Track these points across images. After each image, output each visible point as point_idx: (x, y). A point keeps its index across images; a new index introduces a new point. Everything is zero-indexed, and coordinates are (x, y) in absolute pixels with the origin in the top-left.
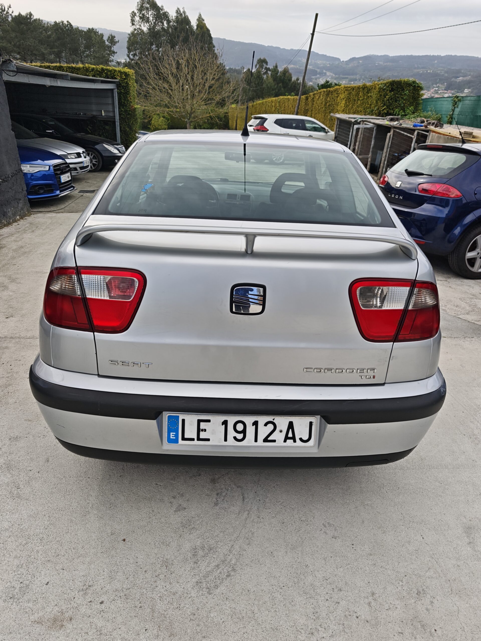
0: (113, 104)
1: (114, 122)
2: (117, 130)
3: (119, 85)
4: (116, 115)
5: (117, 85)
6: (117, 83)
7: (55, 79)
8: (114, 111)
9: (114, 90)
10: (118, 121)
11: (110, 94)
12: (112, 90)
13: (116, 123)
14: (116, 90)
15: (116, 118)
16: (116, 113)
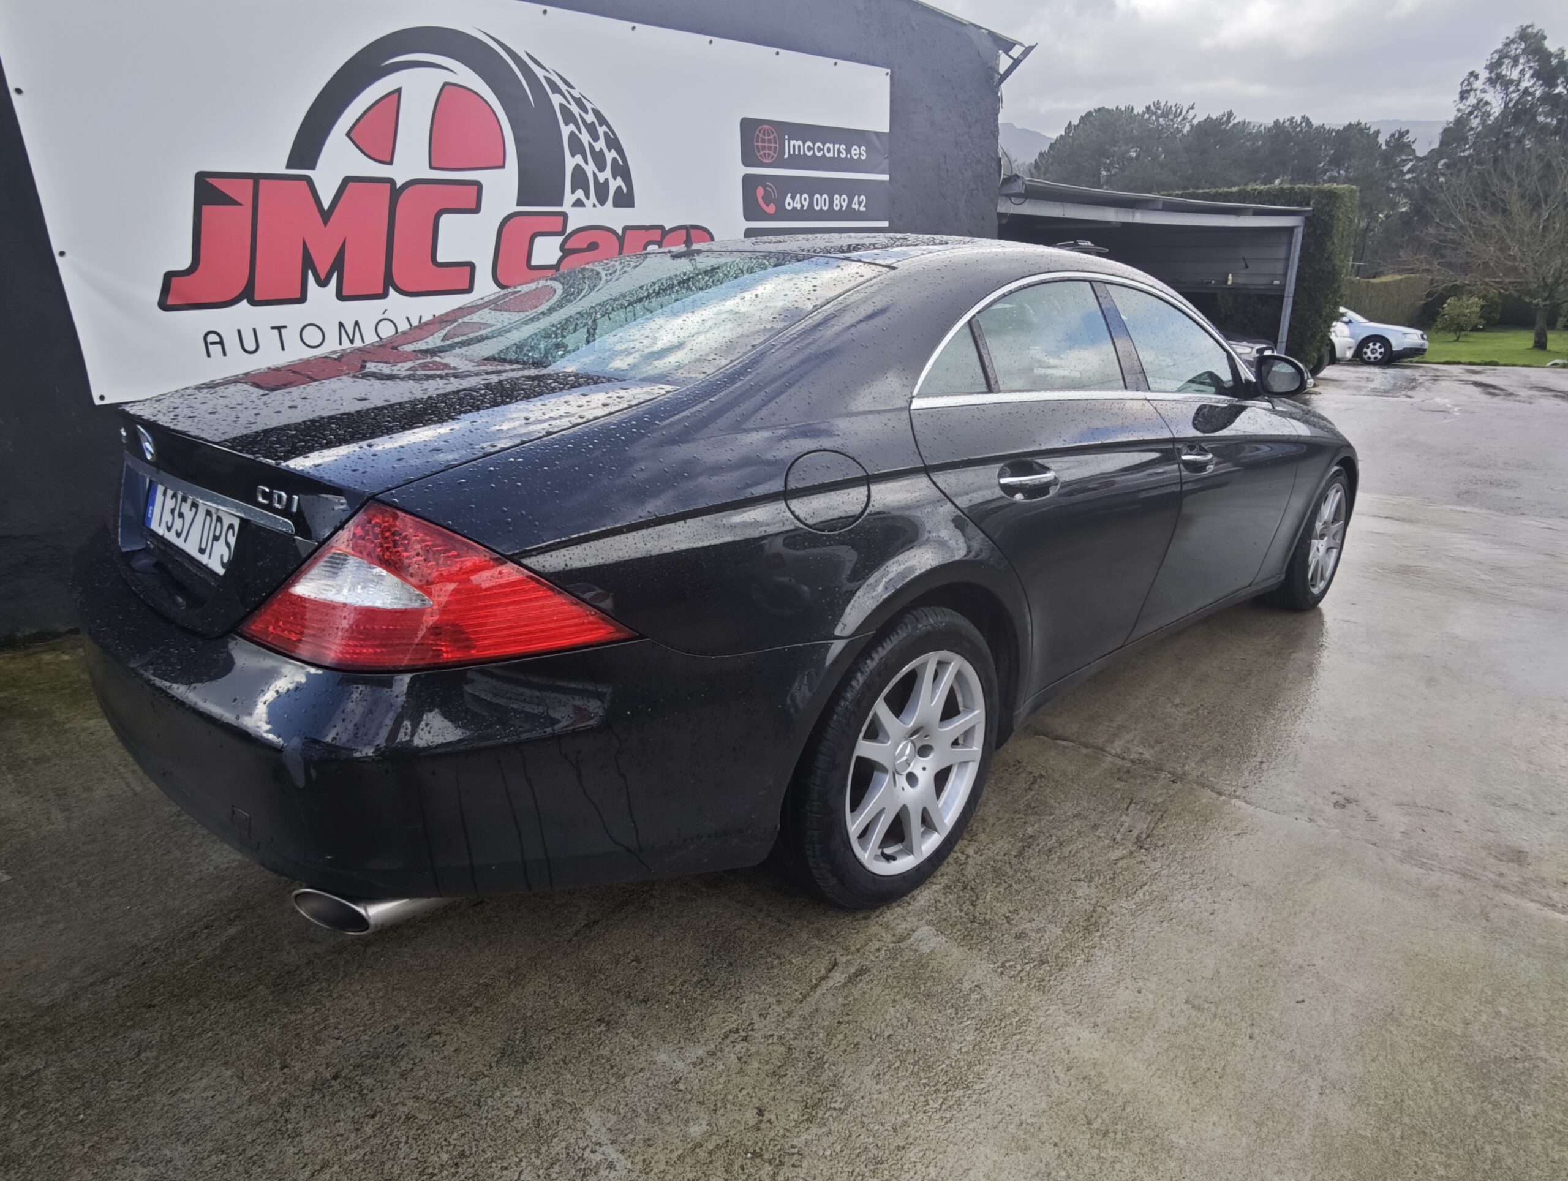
0: (1288, 259)
1: (1281, 298)
2: (1283, 313)
3: (1309, 221)
4: (1288, 281)
5: (1307, 218)
6: (1307, 215)
7: (1130, 210)
8: (1285, 275)
9: (1295, 231)
10: (1292, 295)
11: (1285, 240)
12: (1290, 230)
13: (1285, 299)
14: (1301, 230)
15: (1287, 288)
16: (1288, 277)
